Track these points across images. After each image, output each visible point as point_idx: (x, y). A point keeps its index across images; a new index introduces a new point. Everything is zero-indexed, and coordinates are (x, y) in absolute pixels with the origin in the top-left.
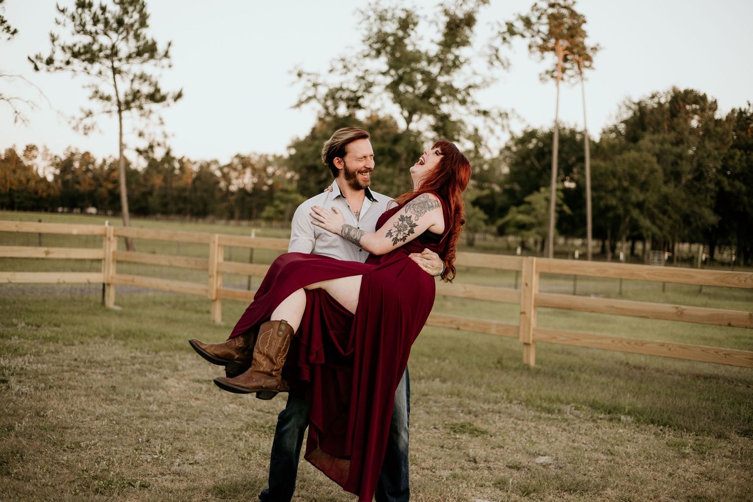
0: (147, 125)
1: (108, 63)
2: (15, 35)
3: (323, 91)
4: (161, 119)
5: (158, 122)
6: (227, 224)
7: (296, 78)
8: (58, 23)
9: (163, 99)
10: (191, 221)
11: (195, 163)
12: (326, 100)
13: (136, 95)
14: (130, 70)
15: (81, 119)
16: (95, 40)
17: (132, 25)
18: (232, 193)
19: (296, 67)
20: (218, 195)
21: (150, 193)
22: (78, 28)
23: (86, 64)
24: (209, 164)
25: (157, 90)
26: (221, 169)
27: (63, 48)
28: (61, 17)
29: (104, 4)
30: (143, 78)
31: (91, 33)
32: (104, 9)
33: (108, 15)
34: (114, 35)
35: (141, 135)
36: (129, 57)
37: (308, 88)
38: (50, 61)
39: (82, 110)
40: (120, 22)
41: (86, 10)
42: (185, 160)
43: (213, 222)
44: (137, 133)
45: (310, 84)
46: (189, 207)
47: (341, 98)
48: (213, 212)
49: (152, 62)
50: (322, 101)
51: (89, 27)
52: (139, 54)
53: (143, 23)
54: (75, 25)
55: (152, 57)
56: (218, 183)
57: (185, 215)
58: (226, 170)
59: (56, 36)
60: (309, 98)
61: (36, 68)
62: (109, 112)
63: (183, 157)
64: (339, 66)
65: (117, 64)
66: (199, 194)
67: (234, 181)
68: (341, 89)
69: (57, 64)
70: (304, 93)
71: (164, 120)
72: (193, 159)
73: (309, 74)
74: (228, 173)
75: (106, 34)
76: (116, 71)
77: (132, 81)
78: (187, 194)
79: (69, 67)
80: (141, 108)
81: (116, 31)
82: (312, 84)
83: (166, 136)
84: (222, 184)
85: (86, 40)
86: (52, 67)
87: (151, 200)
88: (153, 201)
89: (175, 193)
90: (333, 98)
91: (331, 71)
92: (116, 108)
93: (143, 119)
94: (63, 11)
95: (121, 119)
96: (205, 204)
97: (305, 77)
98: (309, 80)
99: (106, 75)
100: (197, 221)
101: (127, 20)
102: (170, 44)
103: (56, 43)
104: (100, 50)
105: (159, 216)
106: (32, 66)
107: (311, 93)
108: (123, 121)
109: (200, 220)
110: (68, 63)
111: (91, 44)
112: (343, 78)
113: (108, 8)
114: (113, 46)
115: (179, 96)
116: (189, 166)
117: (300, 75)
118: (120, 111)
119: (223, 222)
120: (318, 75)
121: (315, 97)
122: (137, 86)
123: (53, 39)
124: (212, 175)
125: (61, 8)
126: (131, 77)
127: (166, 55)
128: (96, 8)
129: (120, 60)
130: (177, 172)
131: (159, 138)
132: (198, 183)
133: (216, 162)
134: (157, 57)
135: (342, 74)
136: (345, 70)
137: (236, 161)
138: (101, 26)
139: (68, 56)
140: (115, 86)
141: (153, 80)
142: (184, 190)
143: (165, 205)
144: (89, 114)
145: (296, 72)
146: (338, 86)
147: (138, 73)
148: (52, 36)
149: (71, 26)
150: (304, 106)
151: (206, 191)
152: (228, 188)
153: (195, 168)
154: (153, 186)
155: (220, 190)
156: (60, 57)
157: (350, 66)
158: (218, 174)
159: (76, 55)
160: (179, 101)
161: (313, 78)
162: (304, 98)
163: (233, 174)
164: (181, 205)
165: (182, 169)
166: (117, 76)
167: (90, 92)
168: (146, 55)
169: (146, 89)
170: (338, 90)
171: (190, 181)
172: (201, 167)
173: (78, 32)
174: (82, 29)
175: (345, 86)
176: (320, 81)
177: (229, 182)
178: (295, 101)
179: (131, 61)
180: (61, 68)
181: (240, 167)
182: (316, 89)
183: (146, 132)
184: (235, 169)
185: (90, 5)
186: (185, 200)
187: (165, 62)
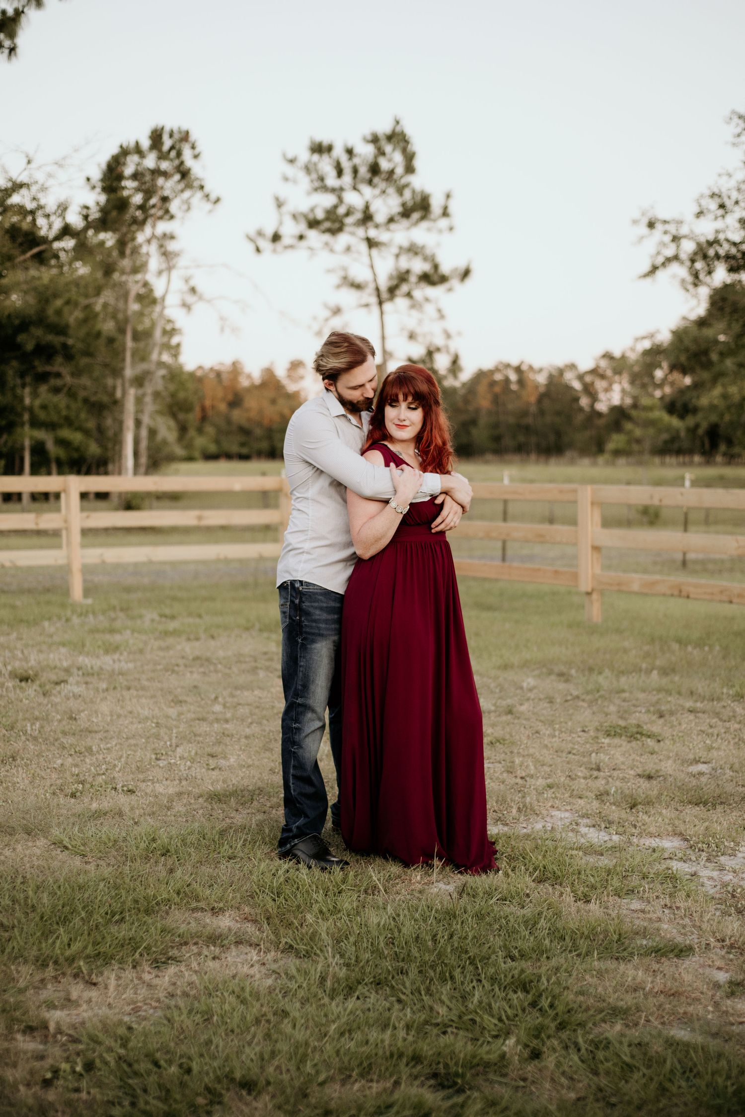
0: (420, 322)
1: (361, 232)
2: (219, 205)
3: (688, 247)
4: (439, 311)
5: (434, 314)
6: (595, 464)
7: (644, 230)
8: (286, 179)
9: (443, 279)
10: (537, 462)
11: (541, 370)
12: (693, 261)
13: (402, 277)
14: (391, 240)
15: (327, 320)
16: (341, 200)
17: (392, 172)
18: (599, 415)
19: (643, 214)
20: (579, 418)
21: (474, 422)
22: (317, 184)
23: (327, 237)
24: (561, 372)
25: (436, 267)
26: (581, 377)
27: (294, 217)
28: (290, 170)
29: (349, 145)
30: (413, 250)
31: (333, 190)
32: (350, 152)
33: (356, 161)
34: (367, 191)
35: (412, 336)
36: (391, 220)
37: (664, 245)
38: (276, 238)
39: (326, 306)
40: (375, 169)
41: (325, 157)
42: (524, 368)
43: (572, 462)
44: (406, 334)
45: (667, 238)
46: (533, 440)
47: (717, 256)
48: (571, 446)
49: (424, 224)
50: (688, 263)
51: (332, 181)
52: (406, 213)
53: (410, 169)
54: (312, 181)
55: (423, 218)
56: (576, 399)
57: (528, 453)
58: (588, 379)
59: (282, 198)
60: (669, 260)
61: (258, 250)
62: (367, 305)
63: (522, 362)
64: (713, 205)
65: (372, 233)
66: (548, 419)
67: (602, 396)
68: (716, 242)
69: (286, 240)
70: (658, 253)
71: (446, 312)
72: (536, 365)
73: (665, 222)
74: (593, 383)
75: (355, 188)
76: (371, 243)
77: (397, 256)
78: (529, 420)
79: (303, 243)
80: (409, 295)
81: (370, 182)
82: (671, 238)
83: (448, 336)
84: (584, 402)
85: (327, 200)
86: (279, 246)
87: (475, 432)
88: (480, 434)
89: (511, 420)
90: (705, 257)
91: (700, 214)
92: (374, 300)
93: (414, 313)
94: (292, 161)
95: (382, 313)
96: (558, 434)
97: (659, 227)
98: (666, 232)
99: (359, 253)
100: (547, 462)
101: (384, 165)
102: (448, 196)
103: (284, 209)
104: (348, 214)
105: (489, 456)
106: (251, 247)
107: (670, 252)
108: (387, 318)
109: (553, 460)
110: (301, 237)
111: (336, 207)
112: (719, 224)
113: (356, 151)
114: (367, 207)
115: (466, 274)
116: (531, 376)
117: (651, 225)
118: (381, 303)
119: (586, 461)
120: (680, 222)
121: (676, 258)
122: (404, 263)
123: (279, 204)
124: (569, 388)
125: (290, 156)
126: (395, 250)
127: (445, 213)
128: (338, 152)
129: (377, 226)
130: (514, 387)
131: (439, 341)
132: (546, 403)
133: (572, 367)
134: (432, 216)
135: (716, 218)
136: (721, 212)
137: (603, 364)
138: (347, 178)
139: (302, 227)
140: (372, 267)
141: (428, 252)
142: (525, 413)
143: (497, 439)
144: (337, 311)
145: (645, 221)
146: (711, 238)
147: (406, 244)
148: (277, 199)
149: (305, 182)
150: (660, 274)
151: (558, 413)
152: (592, 406)
153: (542, 379)
154: (477, 411)
155: (581, 409)
156: (290, 229)
157: (729, 203)
158: (577, 385)
159: (313, 224)
160: (469, 281)
161: (672, 228)
162: (660, 260)
163: (600, 385)
164: (521, 438)
165: (521, 382)
166: (374, 252)
167: (335, 279)
168: (416, 216)
169: (419, 266)
170: (710, 244)
171: (533, 399)
172: (551, 377)
173: (316, 190)
174: (321, 186)
175: (721, 237)
176: (684, 230)
177: (594, 397)
178: (647, 267)
179: (393, 226)
180: (291, 247)
181: (609, 373)
182: (678, 247)
183: (419, 330)
184: (603, 377)
185: (330, 149)
186: (527, 429)
187: (443, 223)
